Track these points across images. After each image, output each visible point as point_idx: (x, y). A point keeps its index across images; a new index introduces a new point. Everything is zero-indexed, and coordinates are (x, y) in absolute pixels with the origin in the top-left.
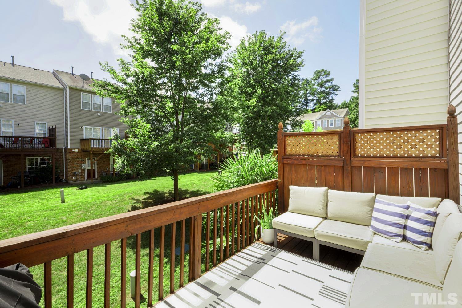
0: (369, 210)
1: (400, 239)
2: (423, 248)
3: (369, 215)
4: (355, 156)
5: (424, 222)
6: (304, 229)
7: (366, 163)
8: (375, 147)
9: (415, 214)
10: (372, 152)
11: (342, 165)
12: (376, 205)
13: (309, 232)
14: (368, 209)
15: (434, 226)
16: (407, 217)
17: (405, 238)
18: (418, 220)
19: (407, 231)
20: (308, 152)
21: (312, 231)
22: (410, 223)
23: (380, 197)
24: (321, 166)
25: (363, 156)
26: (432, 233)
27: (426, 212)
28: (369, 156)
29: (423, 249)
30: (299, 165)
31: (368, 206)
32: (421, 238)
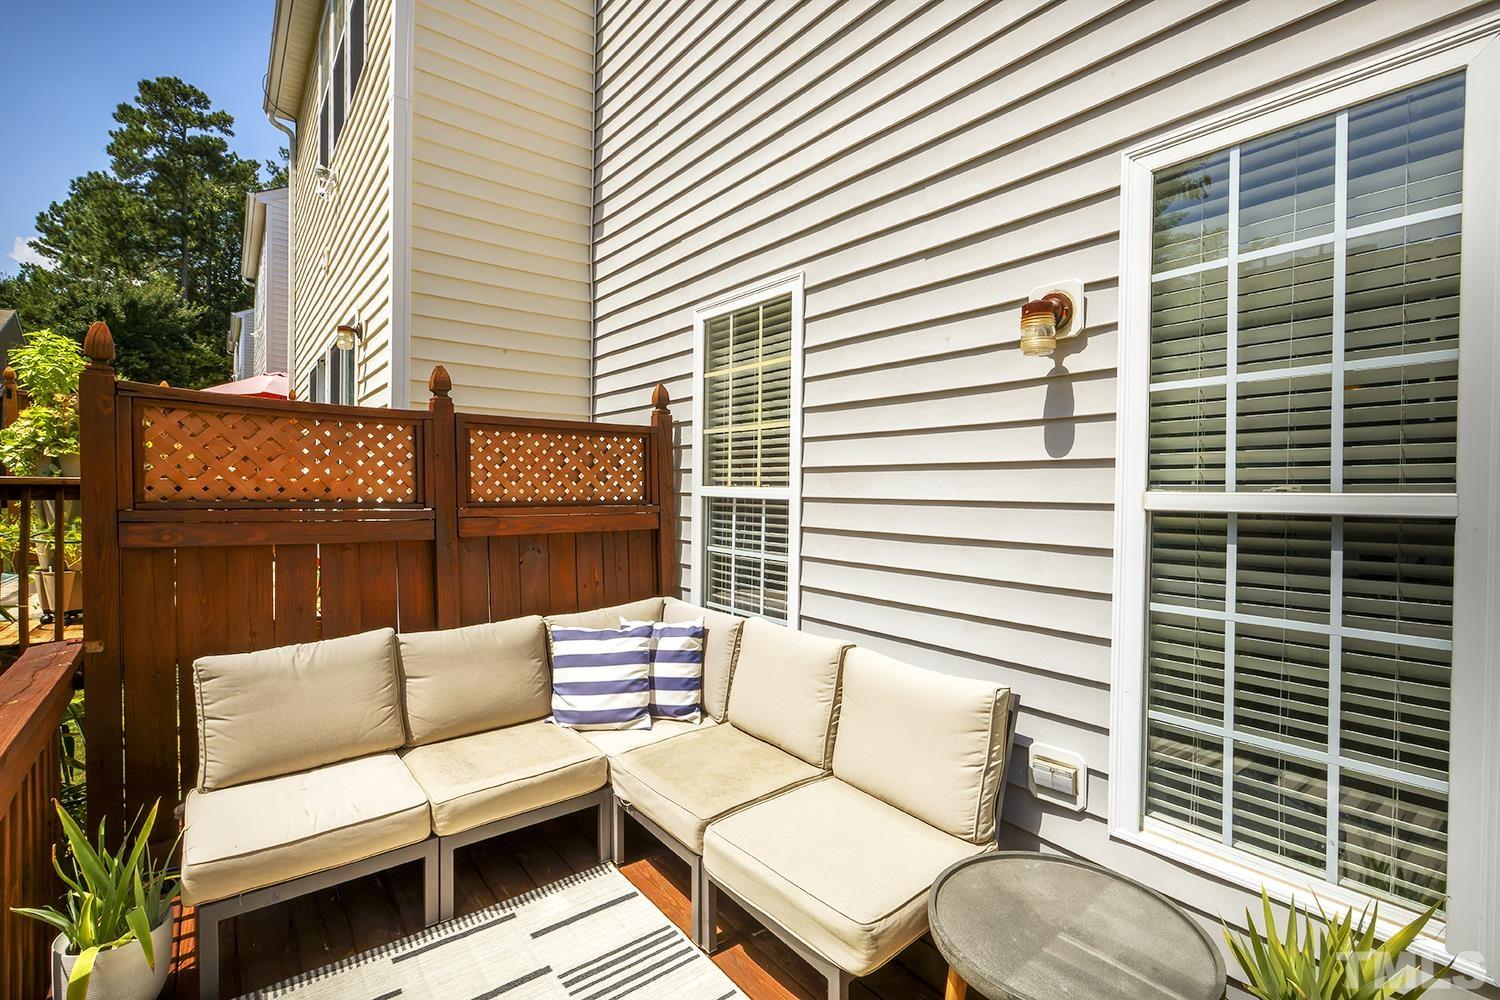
0: (537, 670)
1: (647, 718)
2: (695, 718)
3: (539, 683)
4: (471, 504)
5: (690, 657)
6: (387, 824)
7: (502, 526)
8: (521, 475)
9: (667, 644)
10: (514, 492)
11: (429, 535)
12: (559, 649)
13: (411, 823)
14: (535, 667)
15: (702, 661)
16: (651, 657)
17: (654, 711)
18: (676, 657)
19: (657, 691)
20: (281, 490)
21: (423, 813)
22: (662, 670)
23: (558, 622)
24: (343, 547)
25: (489, 505)
26: (701, 679)
27: (692, 633)
28: (506, 504)
29: (697, 721)
30: (227, 549)
31: (533, 658)
32: (689, 697)
